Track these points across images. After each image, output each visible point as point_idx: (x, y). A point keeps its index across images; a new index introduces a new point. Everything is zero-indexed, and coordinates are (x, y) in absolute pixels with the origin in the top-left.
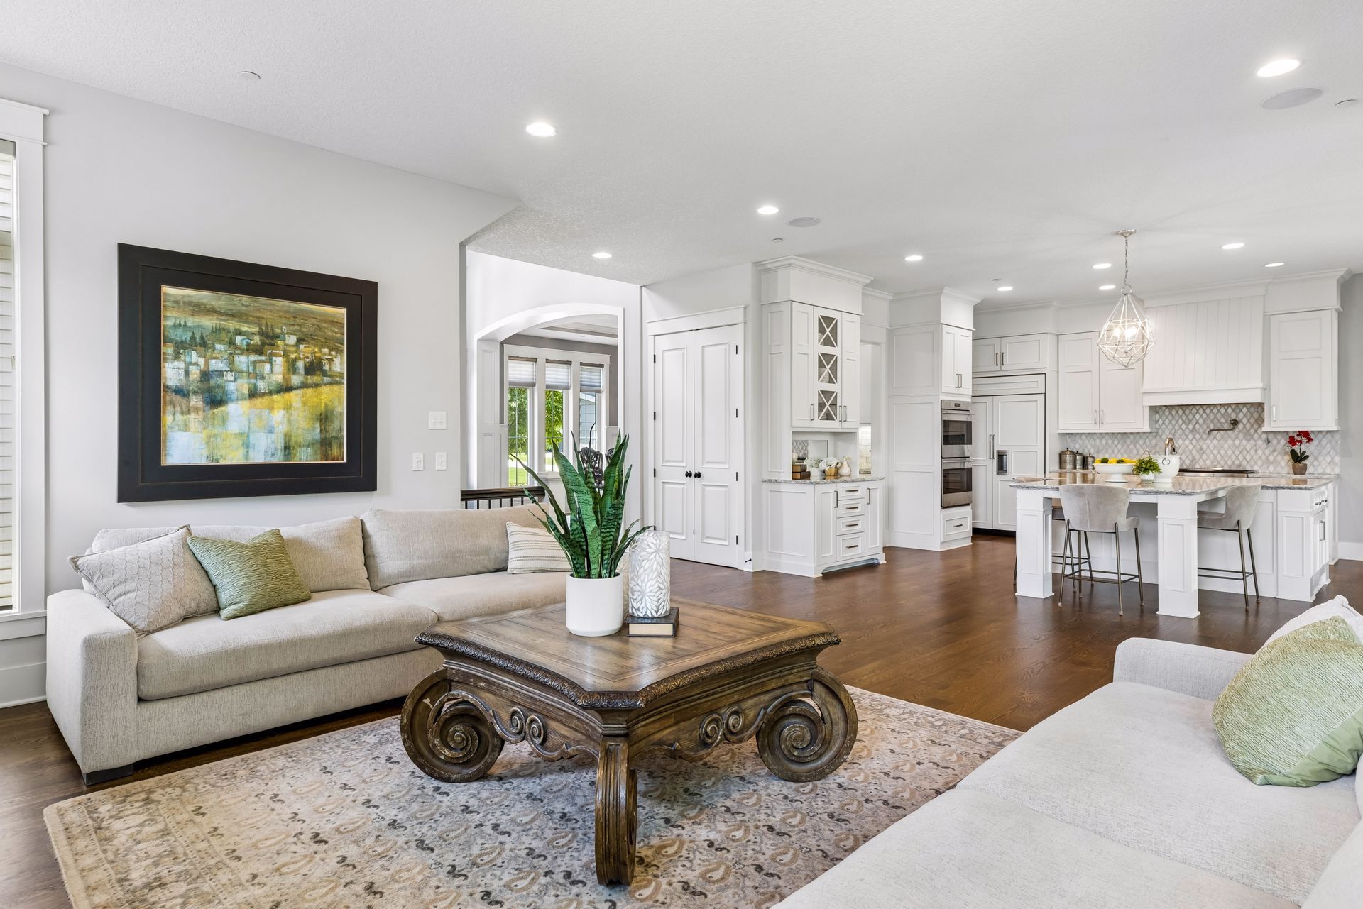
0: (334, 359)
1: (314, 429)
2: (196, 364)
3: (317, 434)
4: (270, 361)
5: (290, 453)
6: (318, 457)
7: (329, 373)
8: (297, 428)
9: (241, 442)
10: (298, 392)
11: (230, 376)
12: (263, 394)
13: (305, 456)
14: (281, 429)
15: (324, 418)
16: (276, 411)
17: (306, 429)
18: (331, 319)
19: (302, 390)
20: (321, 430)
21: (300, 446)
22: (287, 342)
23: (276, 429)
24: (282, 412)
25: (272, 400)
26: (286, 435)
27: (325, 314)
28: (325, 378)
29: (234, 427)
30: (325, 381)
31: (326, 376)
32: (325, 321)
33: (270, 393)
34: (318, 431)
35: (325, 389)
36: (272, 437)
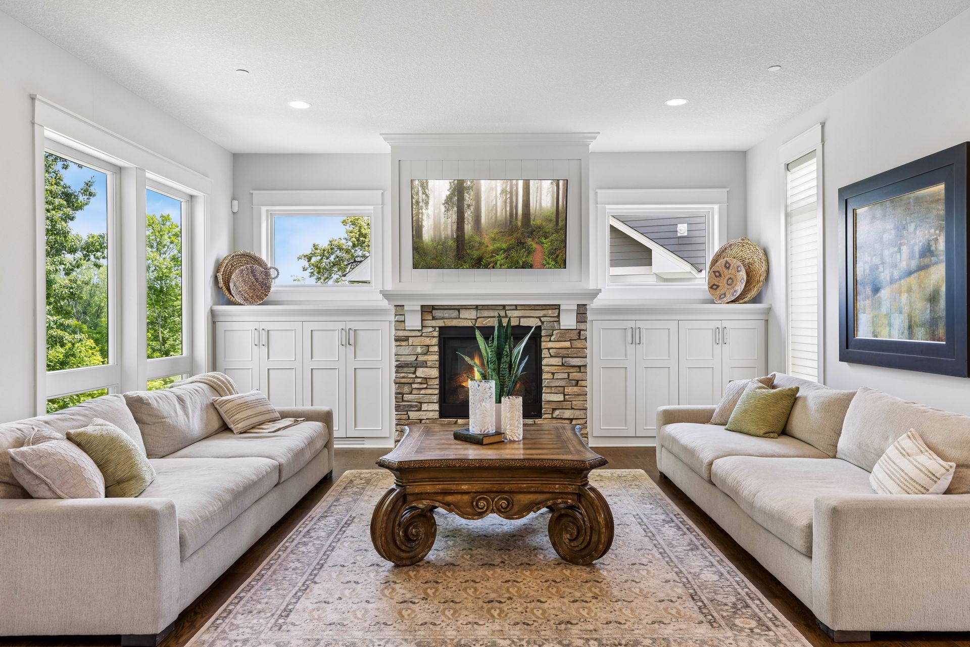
0: (939, 238)
1: (926, 309)
2: (868, 262)
3: (927, 315)
4: (900, 251)
5: (912, 332)
6: (928, 336)
7: (935, 253)
8: (915, 309)
9: (887, 322)
10: (916, 275)
11: (881, 269)
12: (896, 280)
13: (921, 338)
14: (906, 309)
15: (933, 299)
16: (903, 294)
17: (922, 311)
18: (937, 198)
19: (918, 273)
20: (931, 310)
21: (917, 326)
22: (909, 230)
23: (903, 310)
24: (906, 295)
25: (900, 284)
26: (908, 316)
27: (931, 195)
28: (933, 258)
29: (884, 309)
30: (933, 261)
31: (933, 256)
32: (932, 202)
33: (900, 279)
34: (928, 311)
35: (933, 269)
36: (902, 316)
